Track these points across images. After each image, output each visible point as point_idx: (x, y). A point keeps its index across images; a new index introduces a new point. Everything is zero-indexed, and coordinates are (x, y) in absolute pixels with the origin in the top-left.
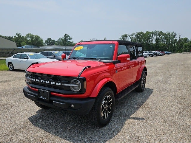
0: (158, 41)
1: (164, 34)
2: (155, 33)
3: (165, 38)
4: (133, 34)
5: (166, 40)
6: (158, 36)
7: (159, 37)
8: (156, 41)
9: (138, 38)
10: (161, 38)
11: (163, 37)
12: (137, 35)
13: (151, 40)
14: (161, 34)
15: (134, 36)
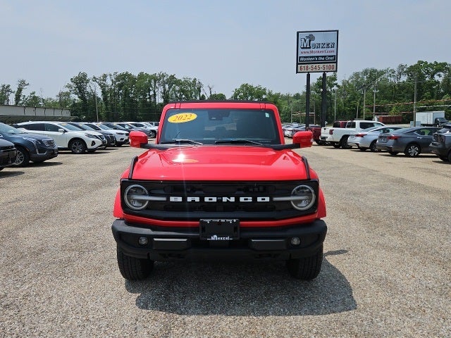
0: (167, 97)
1: (178, 82)
2: (160, 79)
3: (182, 91)
4: (105, 76)
5: (184, 96)
6: (167, 86)
7: (169, 88)
8: (163, 97)
9: (120, 86)
10: (174, 90)
11: (177, 88)
12: (118, 79)
13: (152, 93)
14: (172, 81)
15: (109, 82)
